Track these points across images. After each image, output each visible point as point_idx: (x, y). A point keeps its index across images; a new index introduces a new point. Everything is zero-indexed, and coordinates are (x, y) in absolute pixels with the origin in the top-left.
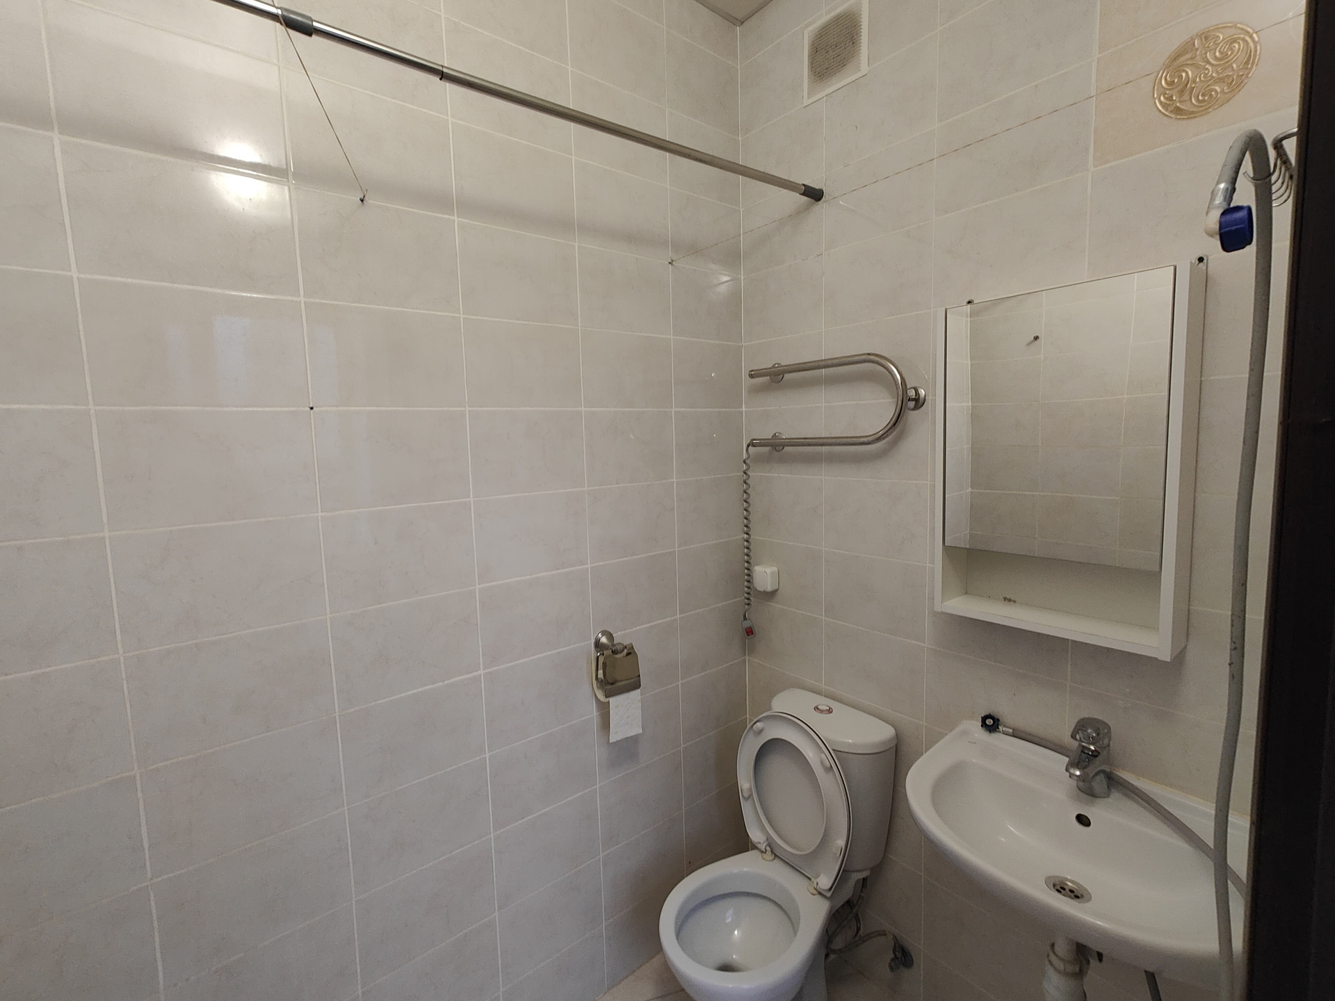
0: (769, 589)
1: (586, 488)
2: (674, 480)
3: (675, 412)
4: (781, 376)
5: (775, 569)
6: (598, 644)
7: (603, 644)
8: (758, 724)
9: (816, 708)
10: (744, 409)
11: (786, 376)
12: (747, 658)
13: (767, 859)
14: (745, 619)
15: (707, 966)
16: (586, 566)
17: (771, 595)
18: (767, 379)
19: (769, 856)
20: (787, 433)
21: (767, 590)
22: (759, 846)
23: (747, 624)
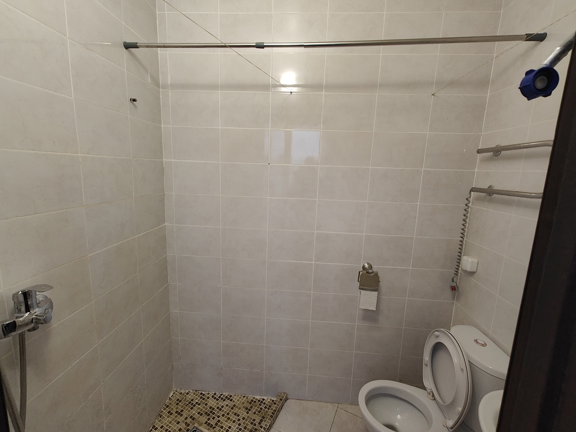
0: (469, 269)
1: (367, 201)
2: (418, 203)
3: (424, 171)
4: (500, 152)
5: (476, 260)
6: (364, 268)
7: (366, 268)
8: (436, 332)
9: (476, 341)
10: (476, 170)
11: (503, 153)
12: (455, 302)
13: (430, 398)
14: (453, 281)
15: (379, 422)
16: (363, 234)
17: (472, 273)
18: (491, 154)
19: (431, 397)
20: (497, 186)
21: (467, 270)
22: (427, 389)
23: (454, 284)
